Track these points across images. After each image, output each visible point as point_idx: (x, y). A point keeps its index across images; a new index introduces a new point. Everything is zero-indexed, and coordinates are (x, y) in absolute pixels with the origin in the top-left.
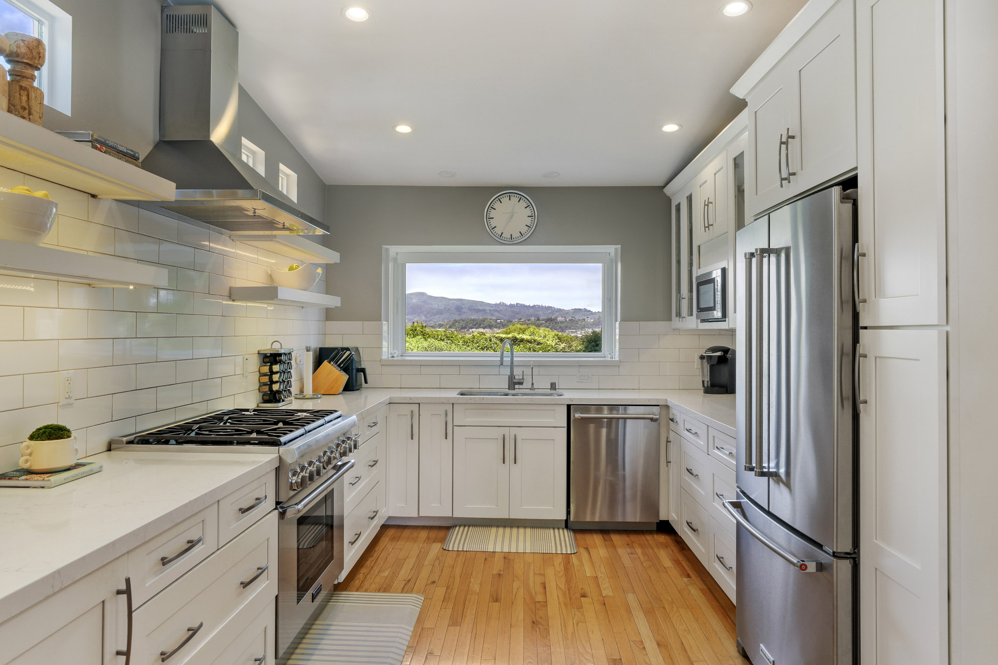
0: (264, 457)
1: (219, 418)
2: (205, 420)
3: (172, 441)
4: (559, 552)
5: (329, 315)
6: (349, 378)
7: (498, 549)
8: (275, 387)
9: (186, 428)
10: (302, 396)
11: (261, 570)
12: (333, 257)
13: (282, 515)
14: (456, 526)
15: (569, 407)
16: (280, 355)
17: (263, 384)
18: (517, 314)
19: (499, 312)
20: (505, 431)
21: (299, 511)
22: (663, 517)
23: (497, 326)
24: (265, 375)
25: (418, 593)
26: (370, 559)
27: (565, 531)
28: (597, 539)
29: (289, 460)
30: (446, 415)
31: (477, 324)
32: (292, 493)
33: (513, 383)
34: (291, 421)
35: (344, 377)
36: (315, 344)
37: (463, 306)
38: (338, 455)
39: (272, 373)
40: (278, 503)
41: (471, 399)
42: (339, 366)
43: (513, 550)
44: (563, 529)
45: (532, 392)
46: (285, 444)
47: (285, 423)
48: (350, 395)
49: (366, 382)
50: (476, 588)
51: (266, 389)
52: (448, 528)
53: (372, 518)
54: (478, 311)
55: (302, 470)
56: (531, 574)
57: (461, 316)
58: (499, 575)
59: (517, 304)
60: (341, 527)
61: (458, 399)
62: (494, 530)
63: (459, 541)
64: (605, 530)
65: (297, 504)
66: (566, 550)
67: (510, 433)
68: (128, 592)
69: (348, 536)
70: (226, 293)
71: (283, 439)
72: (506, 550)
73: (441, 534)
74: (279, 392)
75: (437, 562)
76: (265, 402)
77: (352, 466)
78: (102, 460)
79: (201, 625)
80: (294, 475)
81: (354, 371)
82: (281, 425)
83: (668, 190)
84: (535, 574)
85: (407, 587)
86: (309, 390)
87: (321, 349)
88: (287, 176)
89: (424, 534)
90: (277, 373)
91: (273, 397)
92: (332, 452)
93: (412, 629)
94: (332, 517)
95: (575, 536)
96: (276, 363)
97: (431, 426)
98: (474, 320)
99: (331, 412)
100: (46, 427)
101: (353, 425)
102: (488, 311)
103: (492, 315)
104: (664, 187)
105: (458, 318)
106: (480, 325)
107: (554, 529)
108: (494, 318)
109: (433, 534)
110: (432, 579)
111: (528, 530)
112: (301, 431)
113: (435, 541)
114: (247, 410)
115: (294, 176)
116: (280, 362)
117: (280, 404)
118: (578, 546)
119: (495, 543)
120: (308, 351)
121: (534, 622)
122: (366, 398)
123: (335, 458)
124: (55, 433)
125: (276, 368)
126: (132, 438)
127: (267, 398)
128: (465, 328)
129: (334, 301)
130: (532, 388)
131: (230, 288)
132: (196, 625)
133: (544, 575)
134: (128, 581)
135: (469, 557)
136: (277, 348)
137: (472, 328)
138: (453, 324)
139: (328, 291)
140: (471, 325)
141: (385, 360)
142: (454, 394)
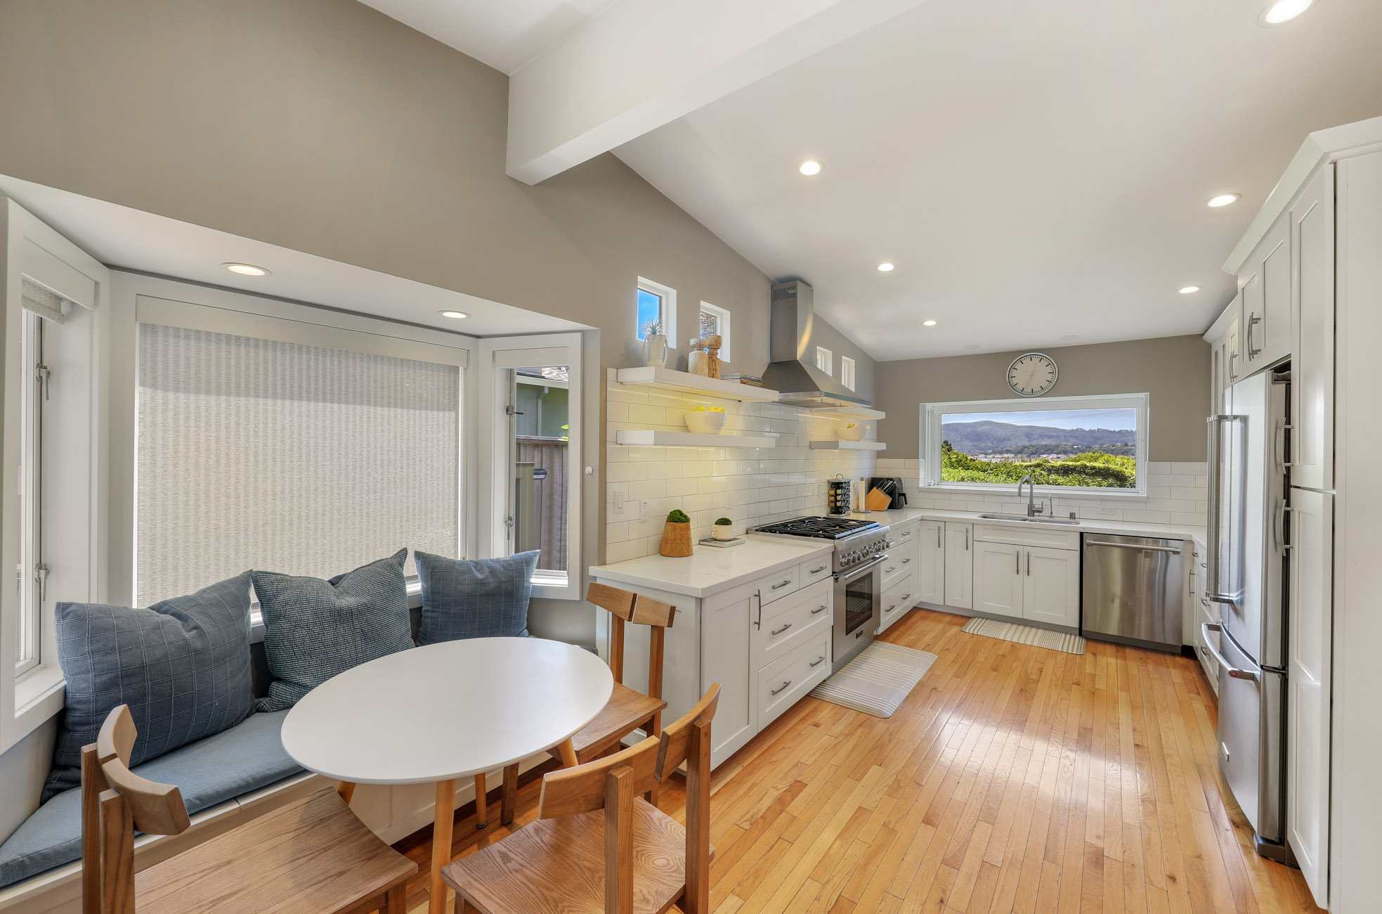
0: (824, 545)
1: (803, 521)
2: (795, 522)
3: (778, 532)
4: (1065, 651)
5: (880, 455)
6: (892, 501)
7: (1008, 639)
8: (839, 504)
9: (785, 525)
10: (857, 511)
11: (823, 608)
12: (881, 415)
13: (836, 580)
14: (976, 617)
15: (1082, 534)
16: (842, 483)
17: (830, 502)
18: (1099, 439)
19: (1076, 438)
20: (1020, 549)
21: (846, 579)
22: (1186, 642)
23: (1074, 451)
24: (832, 496)
25: (934, 653)
26: (903, 627)
27: (1078, 638)
28: (1110, 649)
29: (839, 549)
30: (967, 532)
31: (1049, 450)
32: (842, 568)
33: (1032, 511)
34: (844, 526)
35: (889, 500)
36: (868, 474)
37: (1033, 433)
38: (874, 550)
39: (837, 495)
40: (833, 573)
41: (988, 521)
42: (885, 491)
43: (1022, 641)
44: (1076, 635)
45: (1050, 519)
46: (838, 539)
47: (840, 527)
48: (894, 512)
49: (906, 503)
50: (982, 660)
51: (833, 505)
52: (969, 618)
53: (905, 599)
54: (1050, 437)
55: (848, 556)
56: (1032, 661)
57: (1031, 443)
58: (1004, 655)
59: (1098, 429)
60: (879, 602)
61: (977, 520)
62: (1008, 625)
63: (973, 627)
64: (1121, 643)
65: (845, 575)
66: (1073, 650)
67: (1023, 552)
68: (759, 596)
69: (883, 607)
70: (808, 444)
71: (837, 536)
72: (1015, 640)
73: (963, 620)
74: (841, 507)
75: (954, 638)
76: (833, 513)
77: (886, 559)
78: (744, 537)
79: (791, 625)
80: (843, 557)
81: (897, 495)
82: (838, 528)
83: (1208, 337)
84: (1035, 661)
85: (927, 648)
86: (862, 507)
87: (872, 478)
88: (848, 362)
89: (948, 619)
90: (839, 495)
91: (837, 510)
92: (870, 548)
93: (925, 672)
94: (871, 594)
95: (1087, 643)
96: (839, 488)
97: (954, 538)
98: (1045, 446)
99: (871, 523)
100: (722, 519)
101: (887, 531)
102: (1063, 437)
103: (1067, 441)
104: (1203, 334)
105: (1027, 444)
106: (1053, 450)
107: (1066, 634)
108: (1071, 444)
109: (955, 620)
110: (947, 647)
111: (1040, 631)
112: (849, 532)
113: (956, 624)
114: (820, 518)
115: (853, 362)
116: (842, 488)
117: (843, 515)
118: (1086, 651)
119: (1006, 634)
120: (862, 480)
121: (1022, 690)
122: (906, 515)
123: (871, 552)
124: (724, 522)
125: (839, 491)
126: (758, 528)
127: (833, 510)
128: (1035, 453)
129: (882, 446)
130: (1051, 516)
131: (810, 442)
132: (789, 624)
133: (1044, 663)
134: (759, 591)
135: (980, 641)
136: (840, 479)
137: (1043, 454)
138: (1022, 450)
139: (879, 440)
140: (1042, 451)
141: (921, 488)
142: (975, 517)
